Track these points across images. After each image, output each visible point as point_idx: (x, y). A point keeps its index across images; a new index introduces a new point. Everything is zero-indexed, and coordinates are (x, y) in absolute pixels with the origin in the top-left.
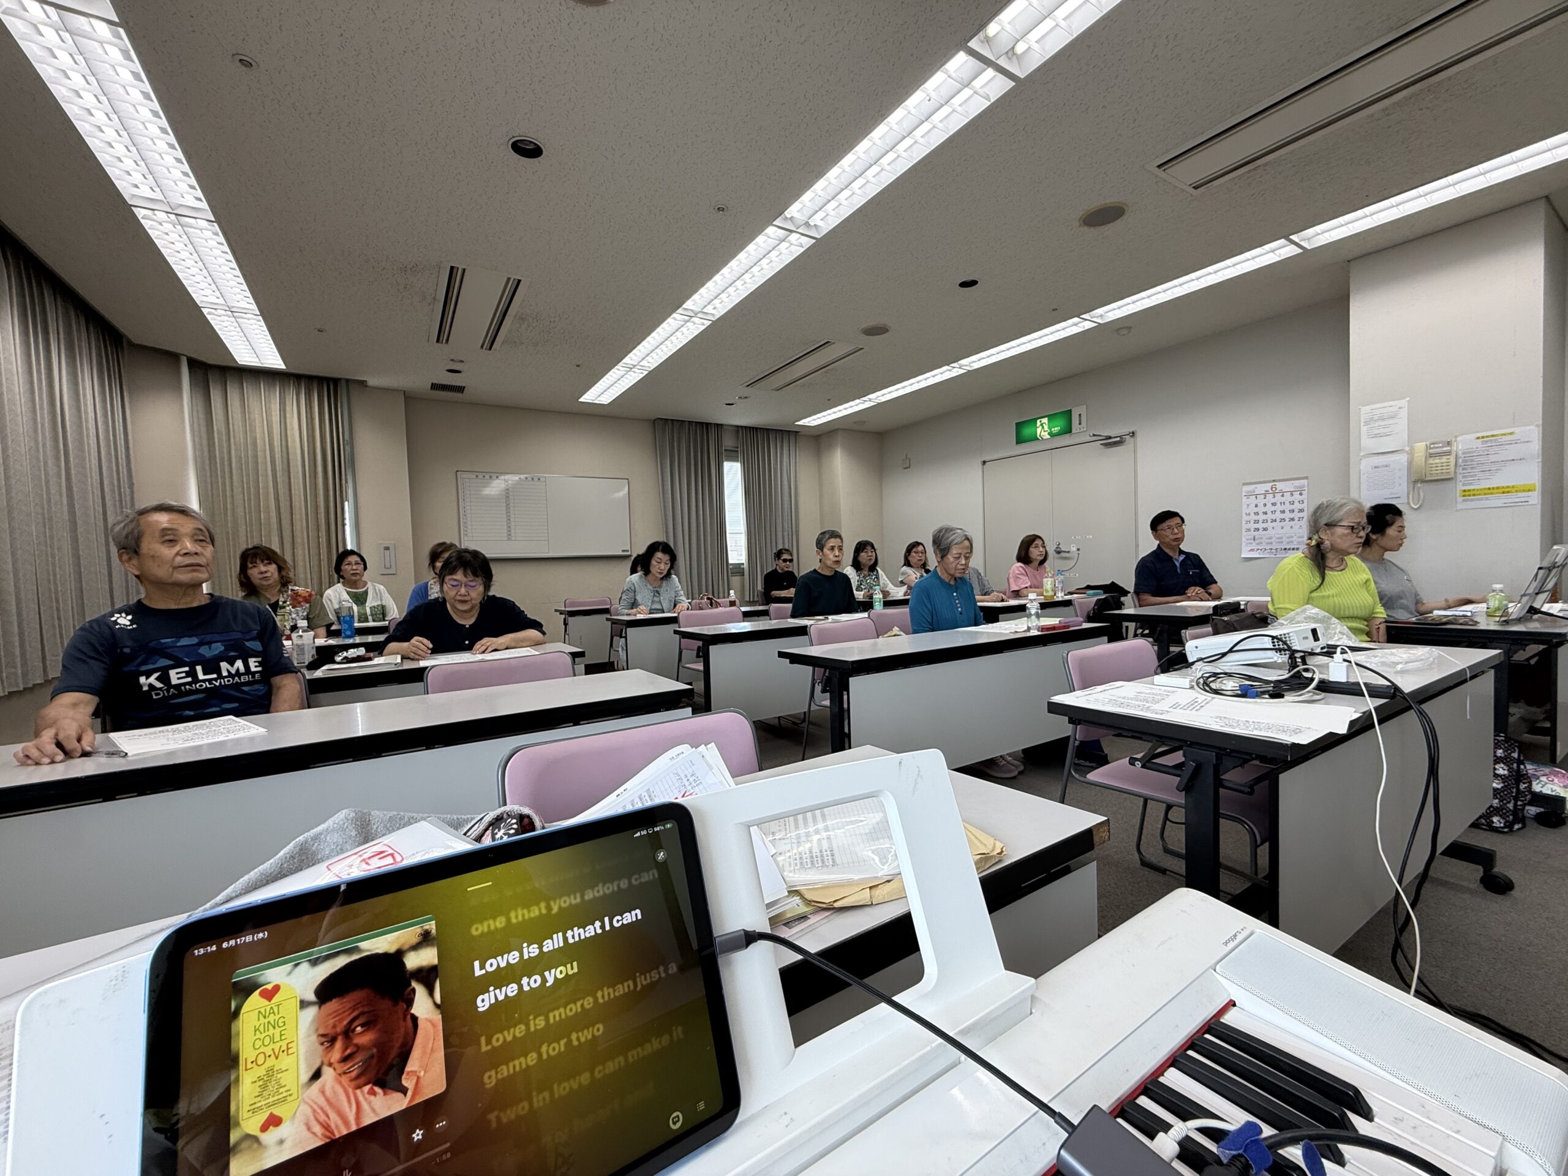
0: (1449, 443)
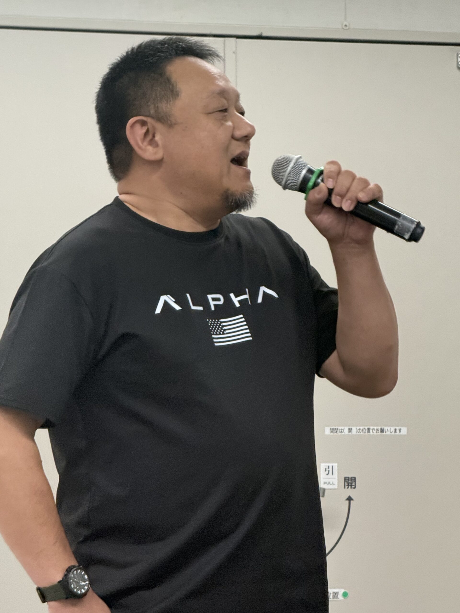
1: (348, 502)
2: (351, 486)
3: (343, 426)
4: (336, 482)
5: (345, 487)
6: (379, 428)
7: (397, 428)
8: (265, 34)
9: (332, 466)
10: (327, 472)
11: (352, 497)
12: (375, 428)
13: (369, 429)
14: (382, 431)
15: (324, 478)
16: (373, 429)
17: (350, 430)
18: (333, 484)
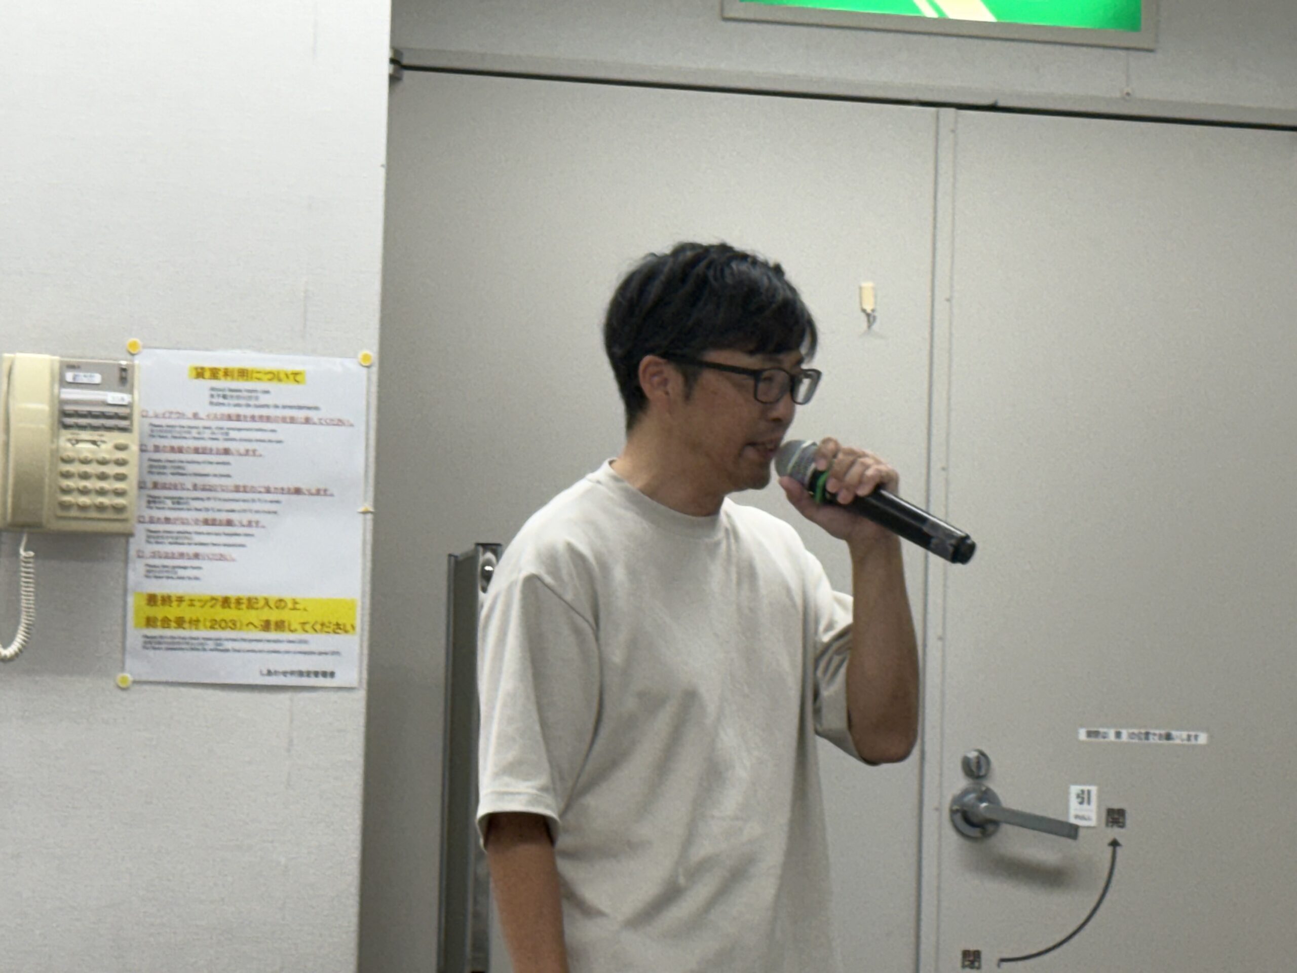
0: (124, 378)
1: (1110, 849)
2: (1117, 823)
3: (1108, 727)
4: (1093, 815)
5: (1107, 825)
6: (1163, 732)
7: (1193, 733)
8: (1002, 103)
9: (1089, 792)
10: (1080, 800)
11: (1120, 840)
12: (1157, 732)
13: (1147, 734)
14: (1168, 737)
15: (1076, 809)
16: (1155, 734)
17: (1118, 735)
18: (1089, 819)
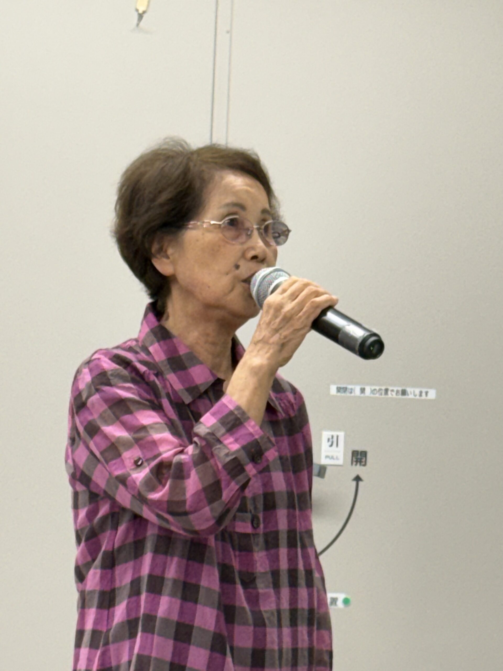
2: (361, 462)
3: (354, 384)
4: (341, 456)
5: (352, 463)
6: (400, 389)
10: (330, 443)
11: (362, 476)
12: (395, 389)
13: (387, 390)
14: (404, 393)
15: (325, 451)
16: (392, 391)
17: (363, 390)
18: (337, 459)
